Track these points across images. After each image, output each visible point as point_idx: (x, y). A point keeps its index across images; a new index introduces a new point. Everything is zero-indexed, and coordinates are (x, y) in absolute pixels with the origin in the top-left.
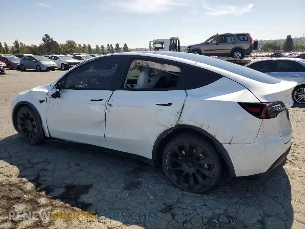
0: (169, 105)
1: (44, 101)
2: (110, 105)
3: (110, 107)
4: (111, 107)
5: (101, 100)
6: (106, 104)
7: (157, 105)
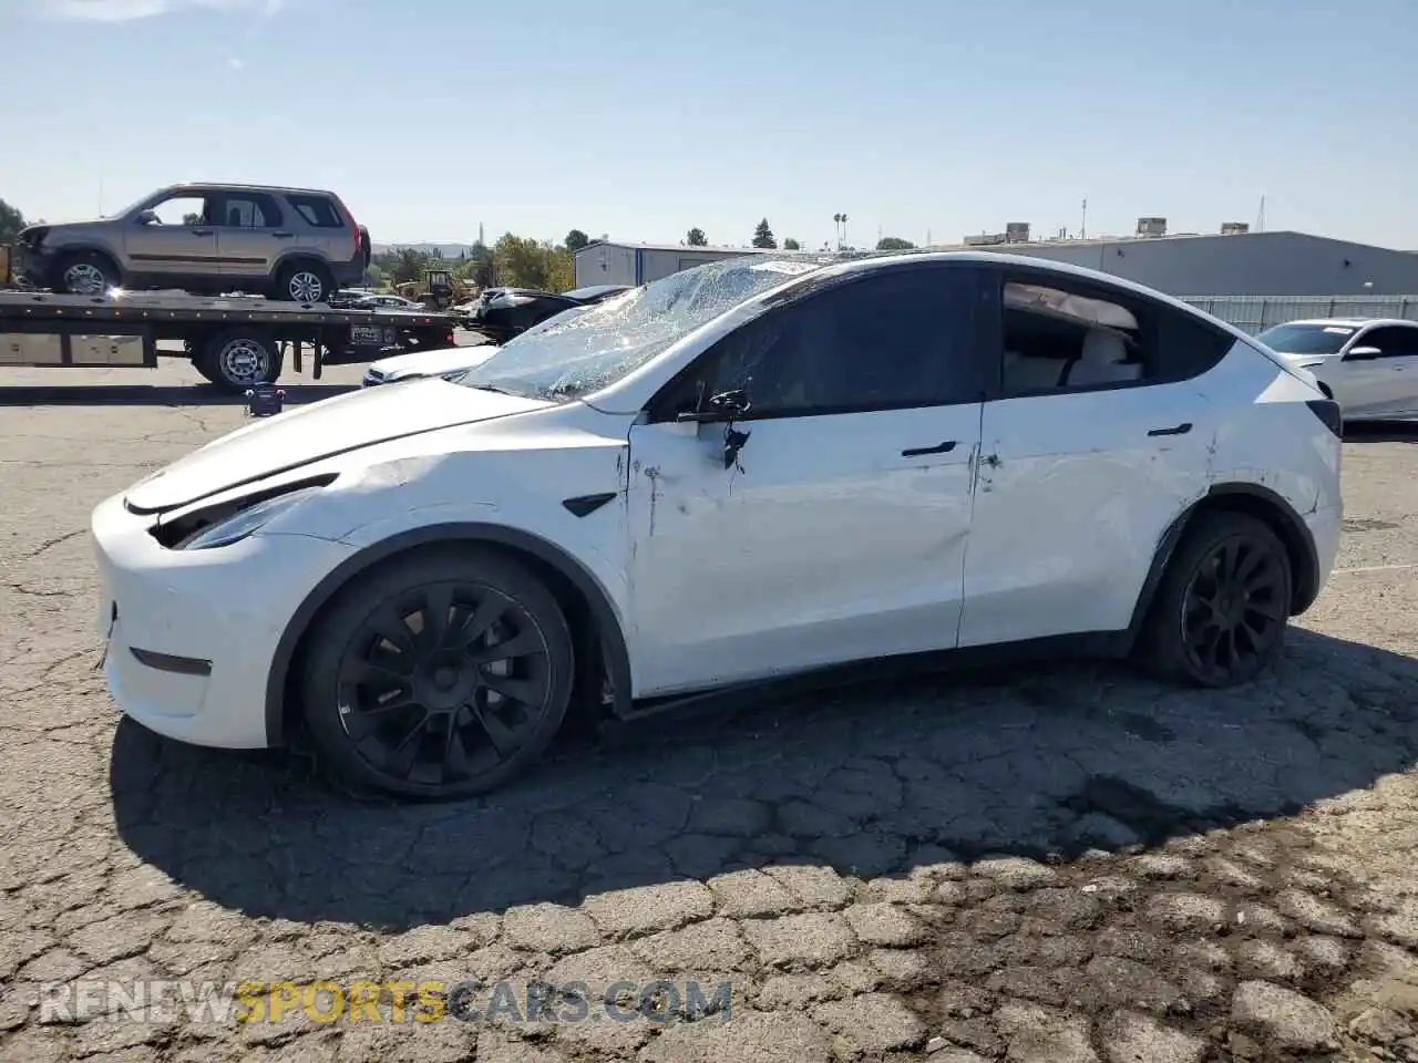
0: (1185, 428)
1: (613, 496)
2: (993, 461)
3: (994, 467)
4: (997, 467)
5: (947, 447)
6: (975, 460)
7: (1151, 433)
